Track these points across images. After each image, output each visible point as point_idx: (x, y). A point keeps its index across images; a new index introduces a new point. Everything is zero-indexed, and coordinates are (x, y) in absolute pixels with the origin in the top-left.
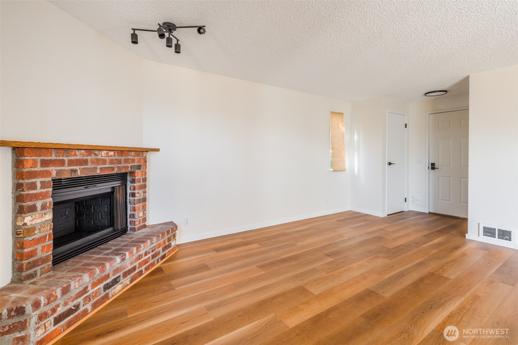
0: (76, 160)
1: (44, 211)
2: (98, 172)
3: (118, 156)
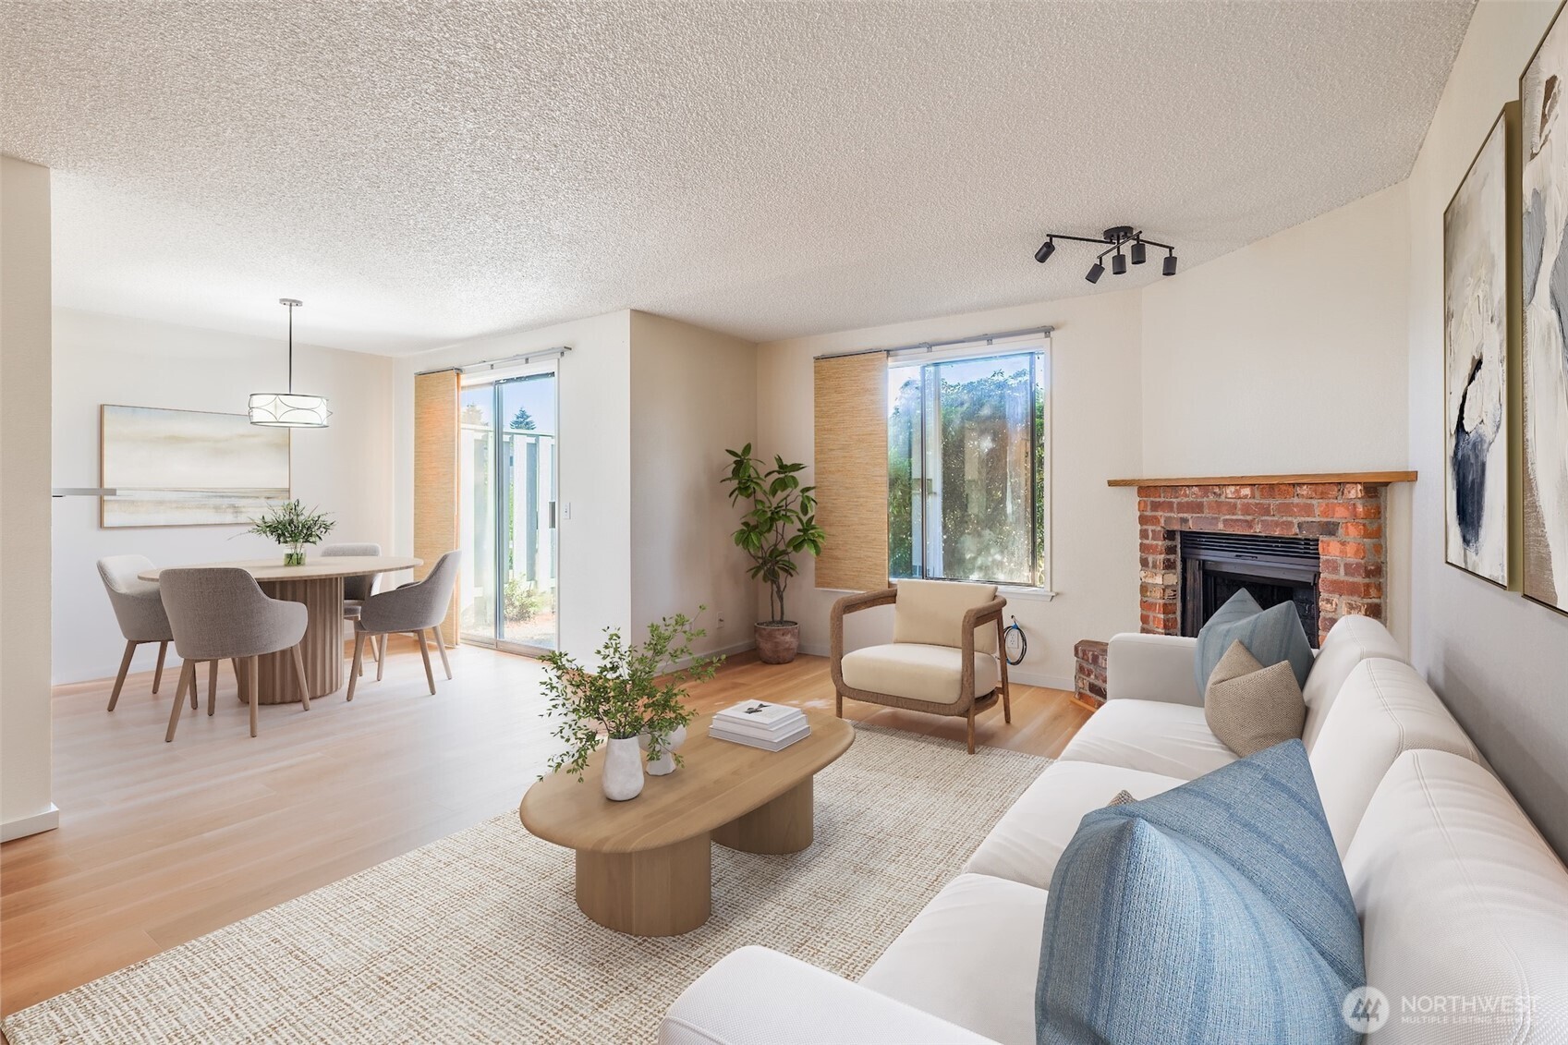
0: (1187, 502)
1: (1154, 570)
2: (1258, 529)
3: (1263, 496)
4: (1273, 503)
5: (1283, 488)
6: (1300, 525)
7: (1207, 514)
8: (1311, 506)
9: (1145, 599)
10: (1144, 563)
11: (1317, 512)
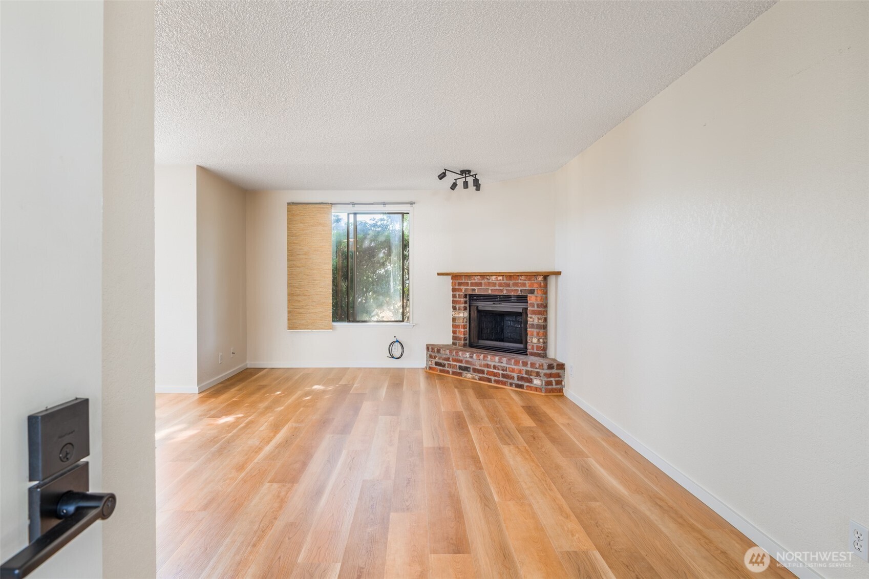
4: (511, 282)
5: (515, 277)
6: (521, 291)
7: (483, 287)
8: (525, 283)
9: (454, 324)
10: (454, 308)
11: (527, 286)
